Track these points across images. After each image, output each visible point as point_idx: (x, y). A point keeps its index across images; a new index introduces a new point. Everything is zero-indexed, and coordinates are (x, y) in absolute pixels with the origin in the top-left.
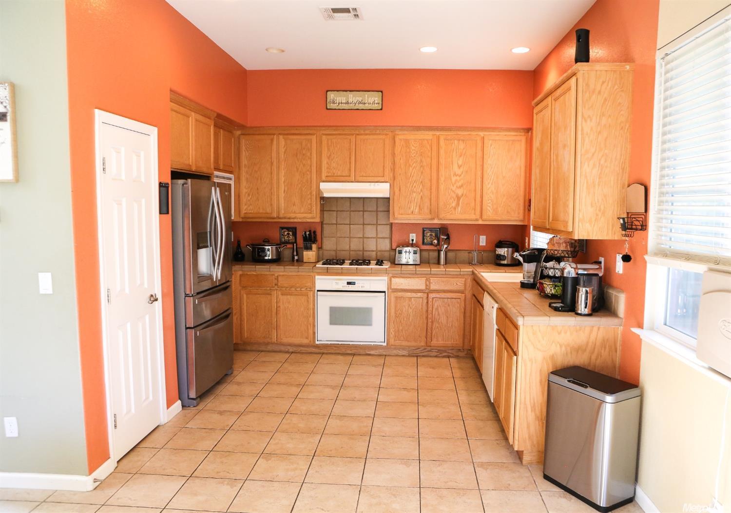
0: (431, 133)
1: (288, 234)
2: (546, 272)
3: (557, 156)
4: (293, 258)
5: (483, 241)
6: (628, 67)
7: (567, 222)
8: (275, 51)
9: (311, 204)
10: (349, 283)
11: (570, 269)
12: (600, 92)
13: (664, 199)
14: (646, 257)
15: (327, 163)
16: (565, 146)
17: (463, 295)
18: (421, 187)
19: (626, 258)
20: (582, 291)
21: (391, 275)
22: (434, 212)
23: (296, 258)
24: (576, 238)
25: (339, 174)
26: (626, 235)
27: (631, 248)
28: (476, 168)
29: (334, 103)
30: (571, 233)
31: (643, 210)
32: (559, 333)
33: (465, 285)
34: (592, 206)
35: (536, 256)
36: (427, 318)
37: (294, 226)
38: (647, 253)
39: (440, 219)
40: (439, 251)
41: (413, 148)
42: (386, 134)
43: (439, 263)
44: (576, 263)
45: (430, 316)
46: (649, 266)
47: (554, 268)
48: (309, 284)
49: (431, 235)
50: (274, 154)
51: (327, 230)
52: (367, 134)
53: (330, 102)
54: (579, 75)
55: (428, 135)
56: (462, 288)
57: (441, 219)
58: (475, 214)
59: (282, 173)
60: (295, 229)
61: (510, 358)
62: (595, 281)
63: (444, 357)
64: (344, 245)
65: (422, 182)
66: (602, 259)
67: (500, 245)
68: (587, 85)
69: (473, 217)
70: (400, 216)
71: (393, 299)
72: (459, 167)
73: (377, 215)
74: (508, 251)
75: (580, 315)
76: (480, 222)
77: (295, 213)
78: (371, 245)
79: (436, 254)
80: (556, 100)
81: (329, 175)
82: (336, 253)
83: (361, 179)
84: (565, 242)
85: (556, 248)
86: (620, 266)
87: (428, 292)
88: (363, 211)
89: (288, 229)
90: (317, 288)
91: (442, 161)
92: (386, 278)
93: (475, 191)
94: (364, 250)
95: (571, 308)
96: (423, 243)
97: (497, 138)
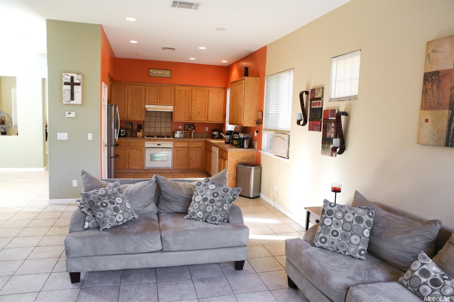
0: (189, 87)
1: (129, 125)
2: (234, 138)
3: (238, 102)
4: (132, 135)
5: (207, 129)
6: (258, 79)
7: (241, 122)
8: (133, 54)
9: (141, 113)
10: (158, 145)
11: (242, 136)
12: (251, 85)
13: (266, 116)
14: (262, 131)
15: (148, 97)
16: (241, 99)
17: (201, 149)
18: (185, 108)
19: (257, 132)
20: (245, 141)
21: (174, 142)
22: (190, 118)
23: (133, 135)
24: (244, 126)
25: (153, 101)
26: (257, 125)
27: (259, 129)
28: (206, 102)
29: (152, 73)
30: (243, 125)
31: (261, 119)
32: (239, 153)
33: (202, 145)
34: (248, 117)
35: (230, 133)
36: (188, 158)
37: (132, 122)
38: (262, 130)
39: (191, 120)
40: (191, 133)
41: (182, 93)
42: (172, 87)
43: (191, 137)
44: (244, 134)
45: (189, 157)
46: (263, 133)
47: (236, 136)
48: (142, 145)
49: (187, 127)
50: (126, 93)
51: (146, 124)
52: (164, 87)
53: (150, 73)
54: (246, 80)
55: (188, 88)
56: (201, 146)
57: (193, 121)
58: (205, 119)
59: (130, 100)
60: (132, 123)
61: (225, 162)
62: (249, 139)
63: (194, 173)
64: (152, 130)
65: (185, 106)
66: (251, 133)
67: (214, 131)
68: (248, 83)
69: (204, 120)
70: (176, 119)
71: (175, 151)
72: (200, 101)
73: (166, 118)
74: (217, 133)
75: (245, 148)
76: (207, 122)
77: (134, 117)
78: (163, 130)
79: (190, 134)
80: (238, 84)
81: (149, 102)
82: (149, 133)
83: (162, 104)
84: (240, 128)
85: (237, 130)
86: (256, 134)
87: (188, 148)
88: (161, 117)
89: (129, 123)
90: (146, 146)
91: (193, 98)
92: (173, 143)
93: (205, 110)
94: (161, 133)
95: (242, 147)
96: (184, 130)
97: (213, 90)
